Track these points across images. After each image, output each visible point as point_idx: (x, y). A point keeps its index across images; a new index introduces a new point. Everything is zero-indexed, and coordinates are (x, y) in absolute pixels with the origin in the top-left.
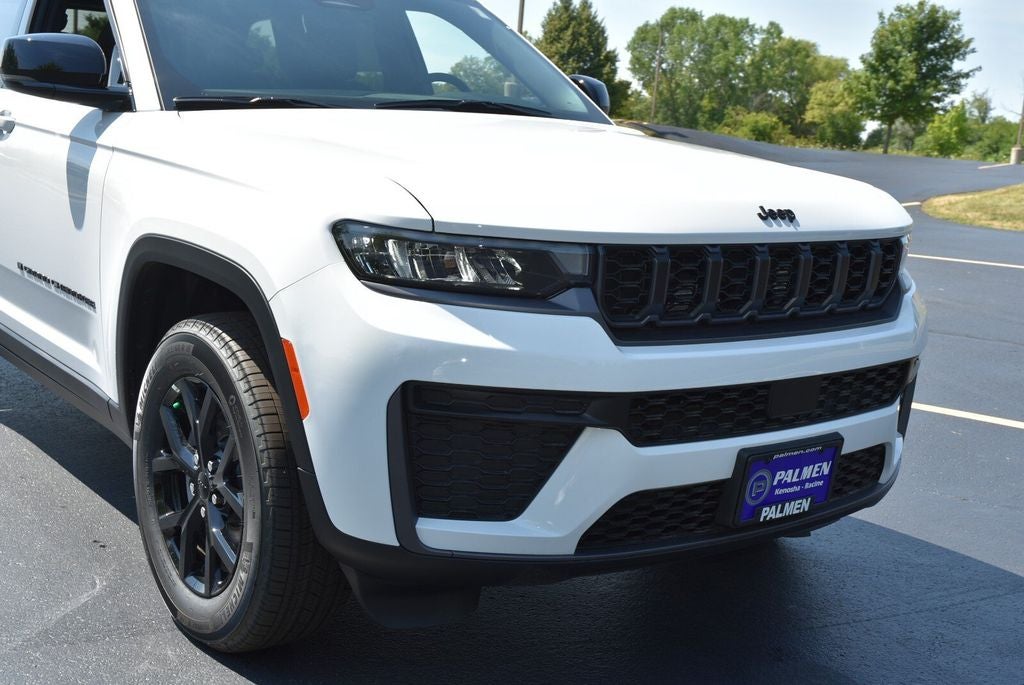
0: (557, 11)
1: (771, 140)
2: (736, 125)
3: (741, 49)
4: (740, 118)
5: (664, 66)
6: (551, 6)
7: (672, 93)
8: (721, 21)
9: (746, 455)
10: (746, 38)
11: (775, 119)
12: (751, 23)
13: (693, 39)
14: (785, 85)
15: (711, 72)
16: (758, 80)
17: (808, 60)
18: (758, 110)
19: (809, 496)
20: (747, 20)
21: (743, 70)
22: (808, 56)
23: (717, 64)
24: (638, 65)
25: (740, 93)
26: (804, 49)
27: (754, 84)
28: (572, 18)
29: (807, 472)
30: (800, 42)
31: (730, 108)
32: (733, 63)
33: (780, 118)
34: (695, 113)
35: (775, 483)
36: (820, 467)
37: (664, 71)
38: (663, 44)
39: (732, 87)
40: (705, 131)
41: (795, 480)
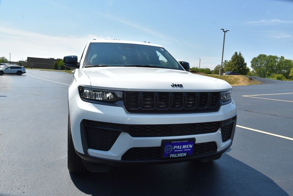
0: (234, 56)
1: (281, 80)
2: (274, 77)
3: (275, 62)
4: (274, 75)
5: (258, 66)
6: (233, 55)
7: (260, 71)
8: (271, 56)
9: (163, 141)
10: (276, 60)
11: (282, 75)
12: (277, 56)
13: (264, 60)
14: (285, 69)
15: (268, 67)
16: (279, 68)
17: (291, 64)
18: (279, 74)
19: (186, 152)
20: (276, 56)
21: (276, 66)
22: (290, 63)
23: (270, 64)
24: (253, 66)
25: (275, 71)
26: (290, 61)
27: (278, 69)
28: (237, 57)
29: (184, 147)
30: (289, 60)
31: (272, 73)
32: (273, 65)
33: (283, 75)
34: (265, 74)
35: (174, 148)
36: (189, 146)
37: (258, 67)
38: (258, 61)
39: (273, 69)
40: (267, 78)
41: (180, 148)
